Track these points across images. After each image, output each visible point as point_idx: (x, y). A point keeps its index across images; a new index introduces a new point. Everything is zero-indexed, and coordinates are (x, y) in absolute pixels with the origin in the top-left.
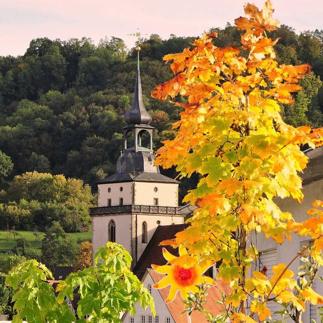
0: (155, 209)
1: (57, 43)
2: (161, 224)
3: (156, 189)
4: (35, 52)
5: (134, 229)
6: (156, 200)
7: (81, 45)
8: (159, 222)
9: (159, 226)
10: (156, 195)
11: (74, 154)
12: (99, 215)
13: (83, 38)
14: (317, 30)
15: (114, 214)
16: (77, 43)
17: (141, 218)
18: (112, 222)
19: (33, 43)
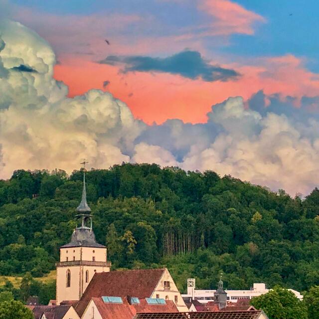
0: (93, 263)
1: (29, 172)
2: (97, 272)
3: (94, 251)
4: (17, 177)
5: (81, 275)
6: (93, 257)
7: (42, 174)
8: (95, 271)
9: (96, 273)
10: (94, 255)
11: (38, 234)
12: (61, 266)
13: (43, 170)
14: (172, 167)
15: (70, 266)
16: (40, 173)
17: (85, 268)
18: (69, 270)
19: (15, 172)
